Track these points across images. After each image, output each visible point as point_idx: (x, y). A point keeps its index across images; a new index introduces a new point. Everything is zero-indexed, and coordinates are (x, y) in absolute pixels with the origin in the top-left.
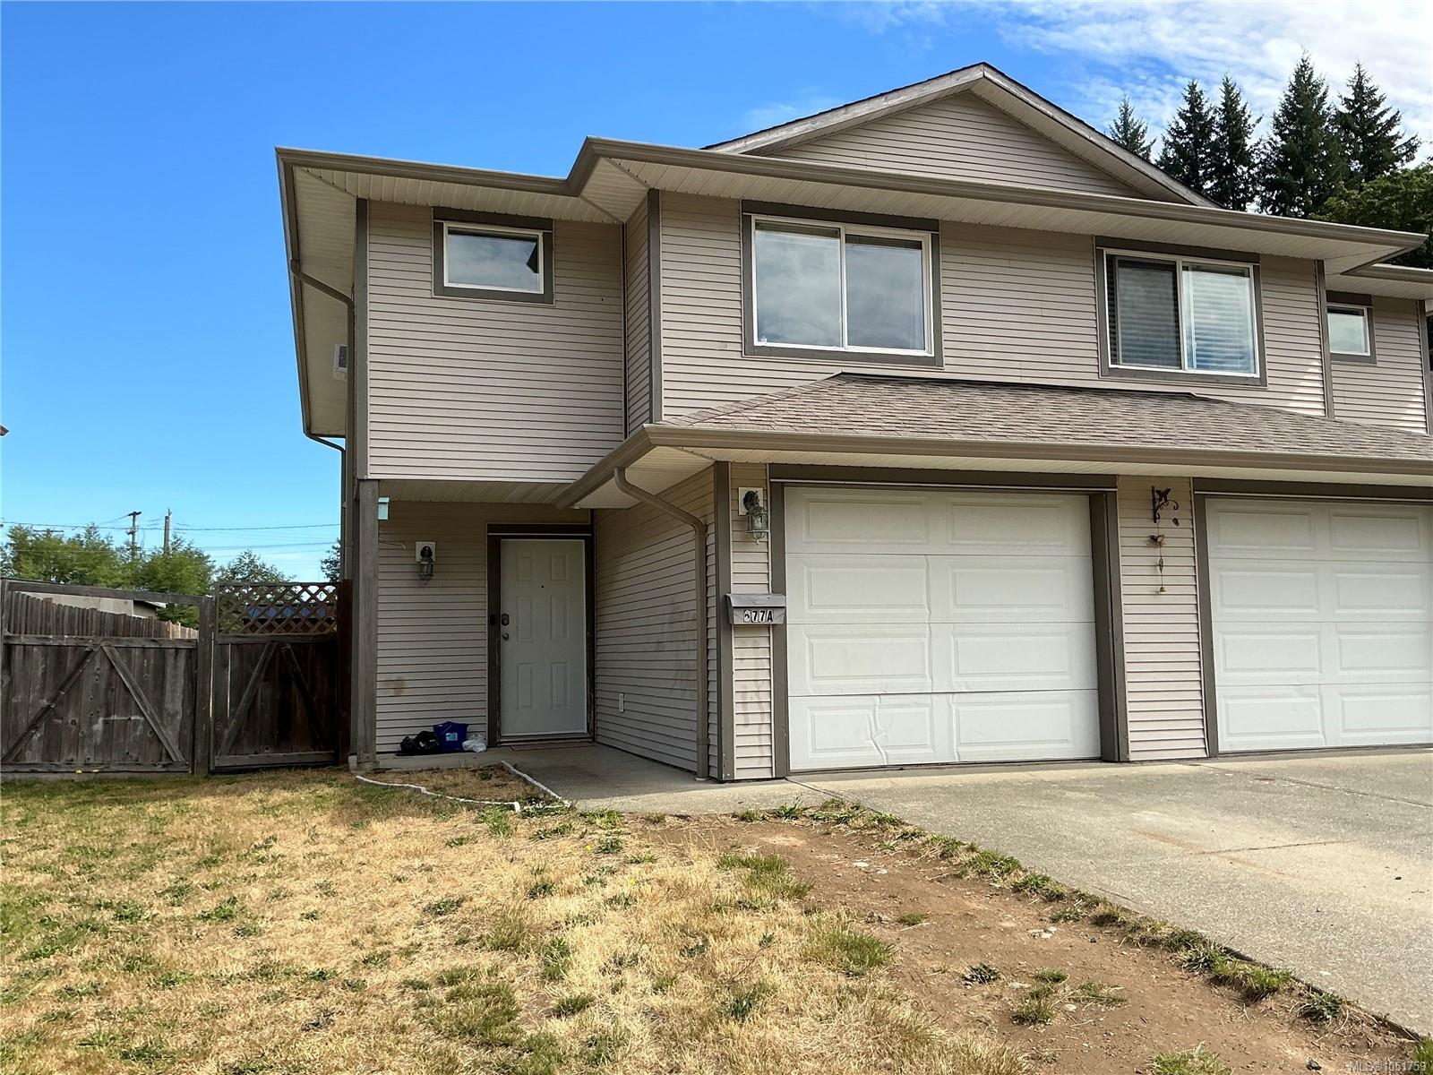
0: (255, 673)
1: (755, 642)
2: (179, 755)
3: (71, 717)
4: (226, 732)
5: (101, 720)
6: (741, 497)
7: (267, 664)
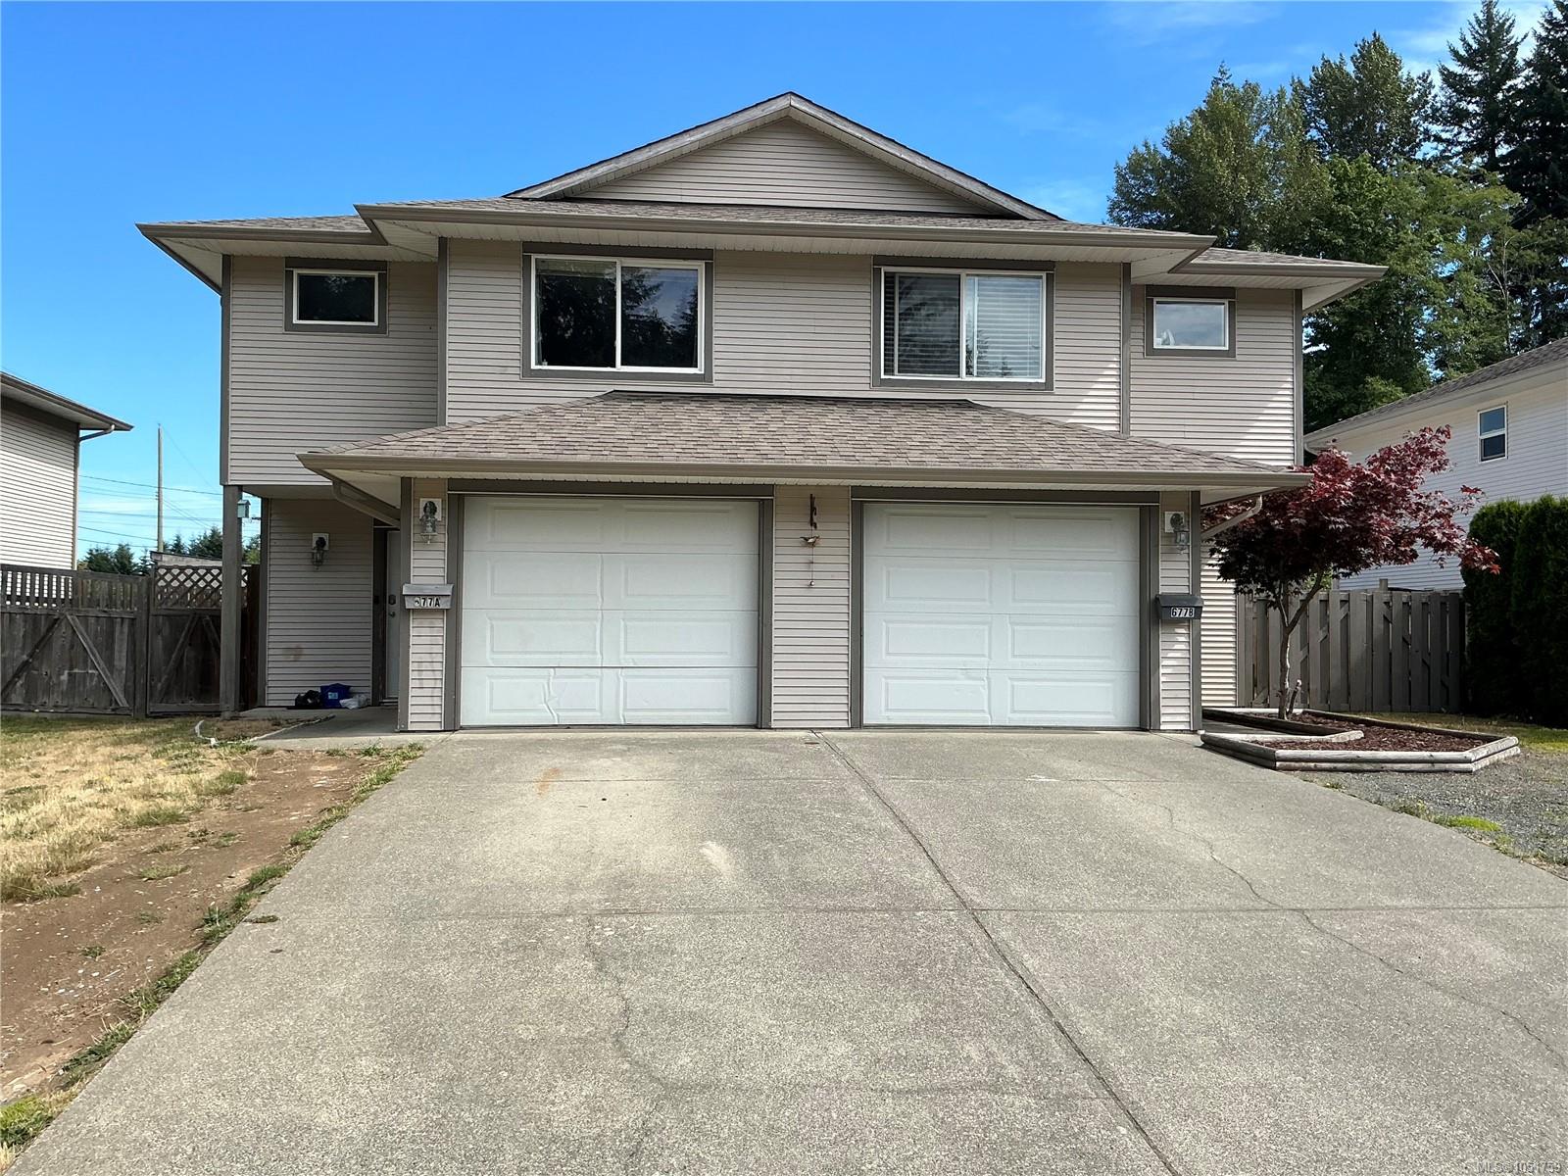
0: (181, 640)
1: (432, 623)
2: (124, 701)
3: (44, 669)
4: (159, 685)
5: (66, 672)
6: (422, 505)
7: (191, 631)
